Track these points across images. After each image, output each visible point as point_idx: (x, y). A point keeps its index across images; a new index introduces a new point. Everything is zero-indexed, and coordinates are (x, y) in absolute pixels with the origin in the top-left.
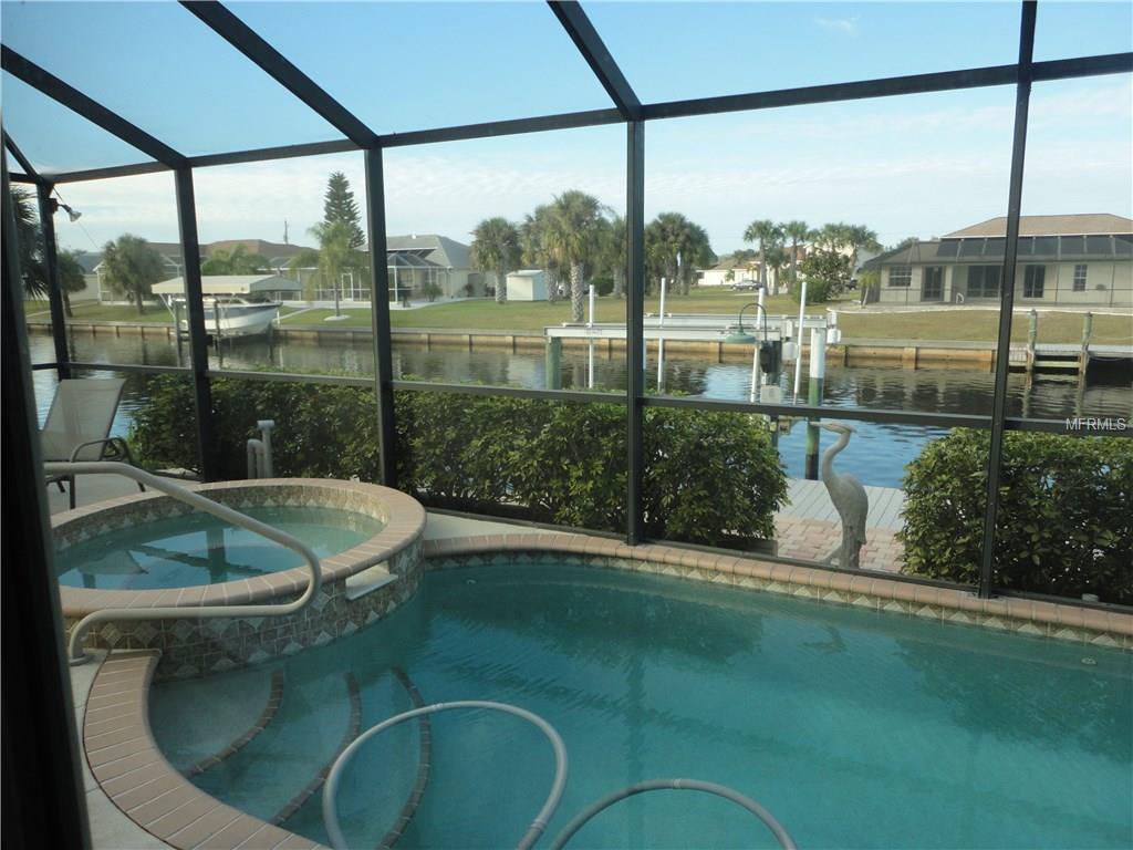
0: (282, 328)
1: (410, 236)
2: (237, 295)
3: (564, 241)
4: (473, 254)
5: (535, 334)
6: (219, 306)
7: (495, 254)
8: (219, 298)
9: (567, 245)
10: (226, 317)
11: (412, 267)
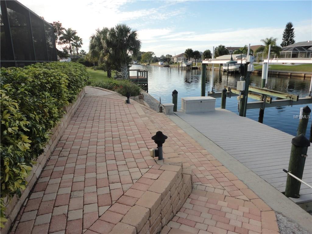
1: (307, 41)
11: (299, 51)
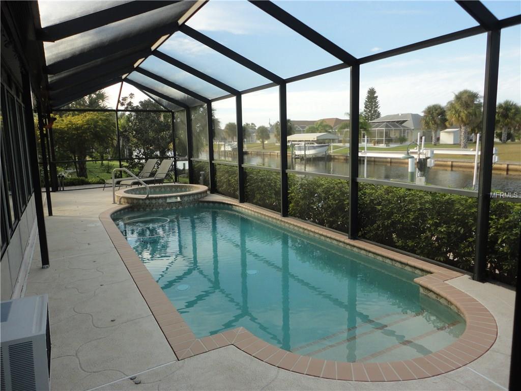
0: (333, 154)
1: (399, 114)
2: (312, 141)
3: (457, 115)
4: (422, 122)
5: (440, 160)
6: (306, 145)
7: (433, 122)
8: (306, 142)
9: (459, 116)
10: (309, 150)
11: (393, 128)
